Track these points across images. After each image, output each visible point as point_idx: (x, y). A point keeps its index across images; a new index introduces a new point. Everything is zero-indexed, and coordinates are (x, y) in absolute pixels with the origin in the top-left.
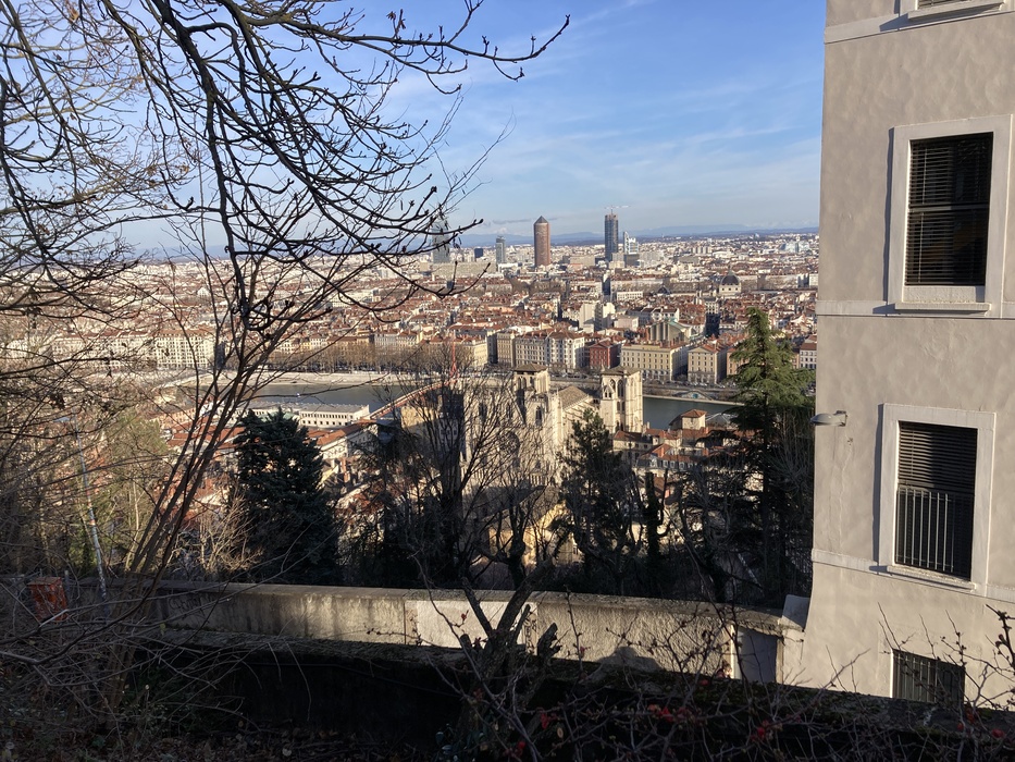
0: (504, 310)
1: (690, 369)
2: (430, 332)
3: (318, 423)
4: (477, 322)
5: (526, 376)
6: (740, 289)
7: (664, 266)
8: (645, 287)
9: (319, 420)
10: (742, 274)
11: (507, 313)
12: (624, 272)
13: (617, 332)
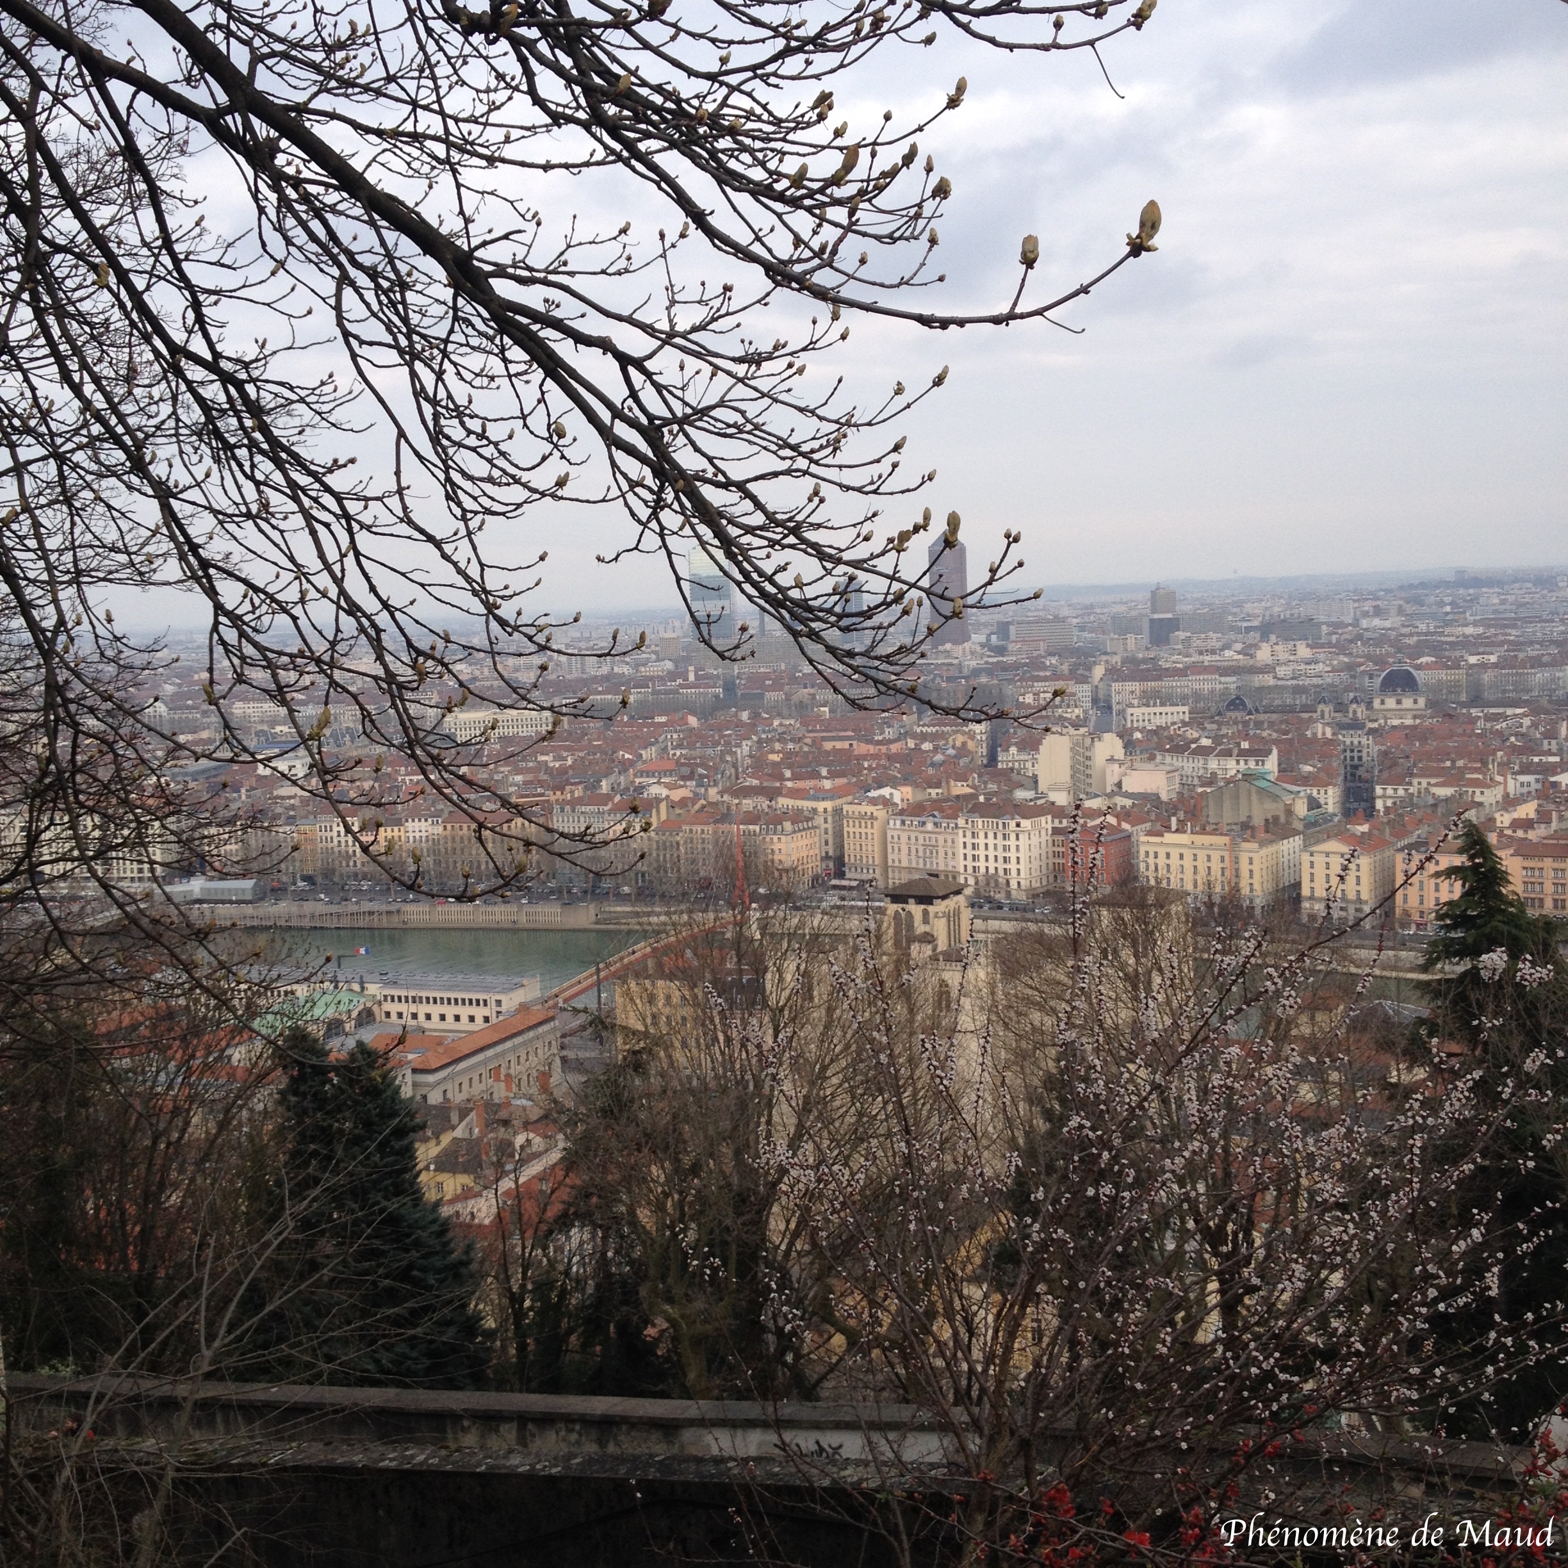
0: (861, 748)
1: (1305, 891)
2: (683, 802)
3: (422, 1017)
4: (794, 778)
5: (916, 909)
6: (1422, 702)
7: (1238, 646)
8: (1197, 696)
9: (422, 1009)
10: (1427, 667)
11: (865, 757)
12: (1145, 661)
13: (1128, 803)
